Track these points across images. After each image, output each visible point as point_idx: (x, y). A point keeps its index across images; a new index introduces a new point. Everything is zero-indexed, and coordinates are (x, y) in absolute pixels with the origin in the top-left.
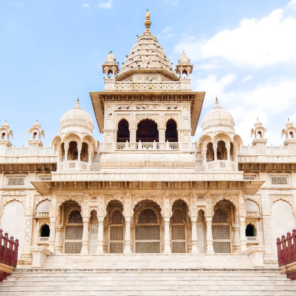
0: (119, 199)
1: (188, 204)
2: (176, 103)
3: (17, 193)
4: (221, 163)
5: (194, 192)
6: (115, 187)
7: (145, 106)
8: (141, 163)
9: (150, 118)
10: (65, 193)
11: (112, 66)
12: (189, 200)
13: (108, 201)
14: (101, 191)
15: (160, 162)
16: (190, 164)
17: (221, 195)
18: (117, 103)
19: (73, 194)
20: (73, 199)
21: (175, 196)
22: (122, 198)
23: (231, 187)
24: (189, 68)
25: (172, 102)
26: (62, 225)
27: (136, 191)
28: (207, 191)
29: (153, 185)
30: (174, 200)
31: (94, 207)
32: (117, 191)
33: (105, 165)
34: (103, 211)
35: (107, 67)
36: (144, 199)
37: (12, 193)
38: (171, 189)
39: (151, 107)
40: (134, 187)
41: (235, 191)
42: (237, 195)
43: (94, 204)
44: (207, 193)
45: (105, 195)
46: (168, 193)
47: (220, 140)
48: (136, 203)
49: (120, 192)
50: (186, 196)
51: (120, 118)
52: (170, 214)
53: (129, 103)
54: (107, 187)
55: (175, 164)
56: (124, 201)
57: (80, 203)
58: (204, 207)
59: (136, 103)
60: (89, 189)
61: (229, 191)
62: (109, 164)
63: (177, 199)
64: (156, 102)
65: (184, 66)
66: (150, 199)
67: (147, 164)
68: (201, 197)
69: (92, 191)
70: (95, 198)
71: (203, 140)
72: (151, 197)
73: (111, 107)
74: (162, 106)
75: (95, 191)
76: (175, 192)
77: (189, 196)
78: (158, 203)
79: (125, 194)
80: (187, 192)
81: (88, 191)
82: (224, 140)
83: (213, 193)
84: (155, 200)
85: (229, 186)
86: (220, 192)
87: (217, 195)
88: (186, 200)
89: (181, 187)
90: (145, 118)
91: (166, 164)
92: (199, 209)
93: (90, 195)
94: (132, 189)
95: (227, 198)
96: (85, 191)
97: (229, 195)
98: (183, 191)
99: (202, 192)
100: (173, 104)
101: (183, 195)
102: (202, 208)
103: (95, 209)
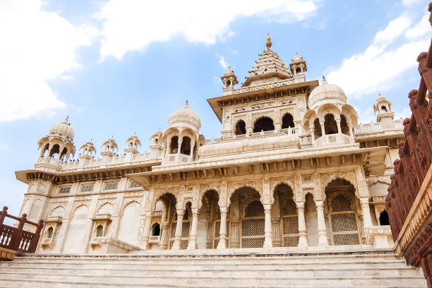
0: (215, 188)
1: (292, 187)
2: (290, 97)
3: (136, 194)
4: (330, 138)
5: (299, 172)
6: (210, 176)
7: (259, 105)
8: (238, 148)
9: (265, 116)
10: (162, 186)
11: (229, 76)
12: (293, 183)
13: (204, 191)
14: (197, 181)
15: (259, 145)
16: (292, 144)
17: (332, 173)
18: (233, 107)
19: (170, 186)
20: (170, 192)
21: (276, 179)
22: (218, 187)
23: (343, 162)
24: (302, 64)
26: (168, 222)
27: (232, 178)
28: (313, 170)
29: (251, 167)
30: (275, 184)
31: (190, 198)
32: (212, 180)
33: (202, 155)
34: (198, 202)
35: (225, 79)
36: (242, 186)
37: (132, 194)
38: (270, 171)
39: (266, 105)
40: (229, 174)
41: (350, 167)
42: (354, 171)
43: (188, 195)
44: (315, 172)
45: (201, 185)
46: (267, 177)
47: (327, 113)
48: (232, 191)
49: (216, 180)
50: (289, 178)
51: (237, 120)
52: (271, 201)
53: (245, 105)
54: (202, 177)
55: (276, 145)
56: (220, 190)
57: (175, 194)
58: (312, 189)
59: (252, 103)
60: (185, 180)
61: (343, 168)
62: (207, 154)
63: (279, 182)
64: (271, 100)
65: (297, 64)
66: (247, 185)
67: (245, 149)
68: (307, 178)
69: (187, 182)
70: (191, 189)
71: (309, 118)
72: (249, 183)
73: (229, 111)
74: (277, 103)
75: (191, 182)
76: (276, 175)
77: (292, 178)
78: (257, 189)
79: (220, 182)
80: (290, 173)
81: (184, 182)
82: (331, 112)
83: (322, 172)
84: (254, 186)
85: (341, 162)
86: (331, 169)
87: (328, 174)
88: (289, 183)
89: (281, 169)
90: (261, 116)
91: (266, 147)
92: (306, 192)
93: (186, 186)
94: (228, 176)
95: (341, 177)
96: (181, 182)
97: (343, 172)
98: (285, 173)
99: (308, 171)
100: (287, 99)
101: (285, 177)
102: (310, 191)
103: (190, 200)
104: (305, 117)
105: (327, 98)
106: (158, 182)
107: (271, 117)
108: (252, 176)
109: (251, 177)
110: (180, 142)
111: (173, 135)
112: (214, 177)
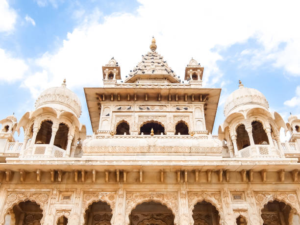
0: (106, 199)
1: (218, 207)
2: (186, 104)
4: (261, 148)
5: (227, 187)
6: (100, 181)
7: (149, 107)
8: (143, 147)
9: (155, 120)
10: (21, 188)
12: (220, 200)
13: (89, 202)
14: (79, 187)
15: (171, 147)
16: (215, 150)
17: (270, 192)
18: (116, 103)
19: (33, 190)
20: (32, 199)
21: (196, 194)
22: (112, 197)
23: (283, 179)
24: (199, 70)
25: (181, 103)
27: (134, 187)
28: (245, 186)
29: (161, 174)
30: (195, 201)
31: (64, 211)
32: (103, 187)
33: (88, 150)
34: (79, 217)
35: (107, 69)
36: (147, 199)
38: (189, 183)
39: (157, 108)
40: (131, 180)
43: (64, 207)
44: (247, 189)
45: (84, 192)
46: (184, 189)
47: (254, 119)
48: (133, 205)
49: (109, 187)
50: (213, 194)
51: (119, 120)
53: (130, 103)
54: (89, 181)
56: (114, 203)
57: (41, 204)
58: (245, 211)
59: (140, 103)
60: (59, 183)
61: (282, 187)
62: (96, 150)
63: (201, 199)
64: (163, 103)
65: (193, 69)
66: (155, 199)
67: (152, 150)
68: (237, 196)
69: (63, 187)
70: (68, 197)
71: (229, 123)
72: (158, 196)
73: (109, 108)
75: (69, 186)
76: (196, 188)
77: (219, 194)
78: (170, 205)
79: (116, 191)
80: (215, 188)
81: (58, 186)
82: (260, 119)
83: (256, 190)
84: (164, 201)
85: (279, 179)
86: (268, 187)
87: (264, 193)
88: (214, 201)
89: (204, 181)
92: (237, 215)
93: (60, 192)
94: (128, 183)
95: (280, 198)
96: (53, 186)
97: (282, 193)
98: (208, 186)
99: (239, 187)
101: (209, 192)
102: (243, 214)
103: (66, 215)
104: (226, 121)
105: (252, 103)
106: (15, 181)
107: (163, 123)
108: (163, 186)
109: (161, 188)
110: (55, 129)
111: (45, 118)
112: (106, 183)
